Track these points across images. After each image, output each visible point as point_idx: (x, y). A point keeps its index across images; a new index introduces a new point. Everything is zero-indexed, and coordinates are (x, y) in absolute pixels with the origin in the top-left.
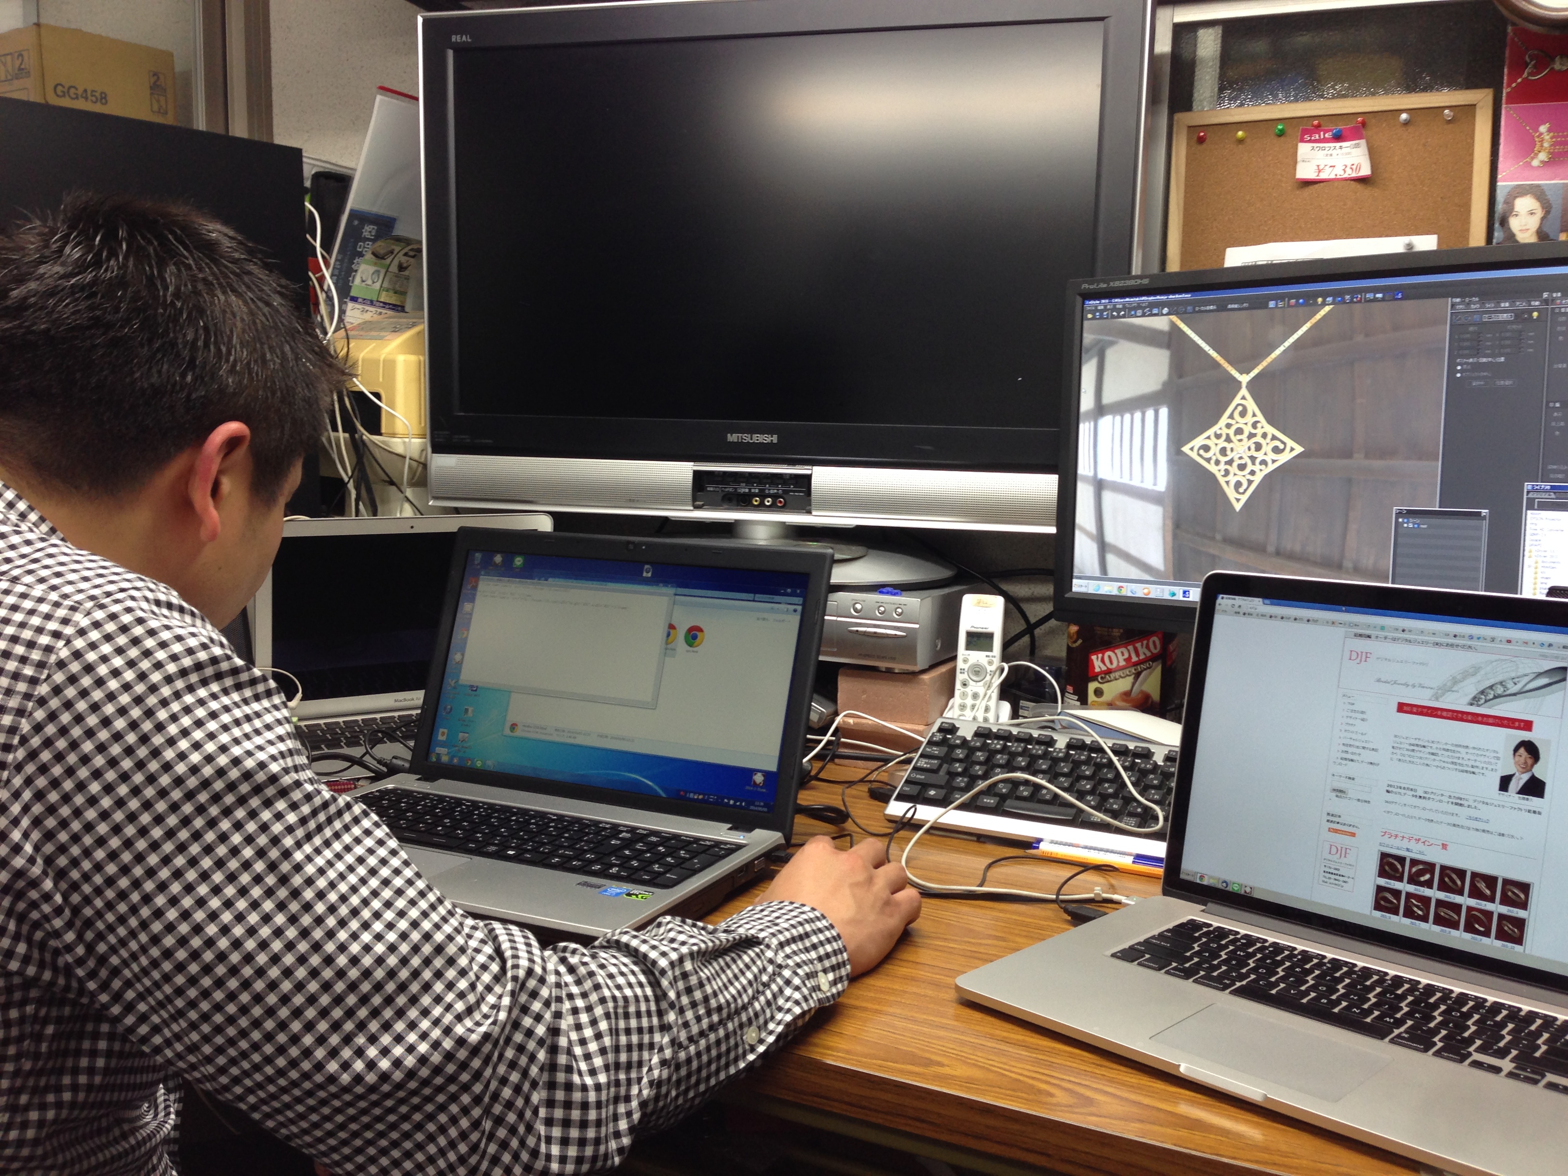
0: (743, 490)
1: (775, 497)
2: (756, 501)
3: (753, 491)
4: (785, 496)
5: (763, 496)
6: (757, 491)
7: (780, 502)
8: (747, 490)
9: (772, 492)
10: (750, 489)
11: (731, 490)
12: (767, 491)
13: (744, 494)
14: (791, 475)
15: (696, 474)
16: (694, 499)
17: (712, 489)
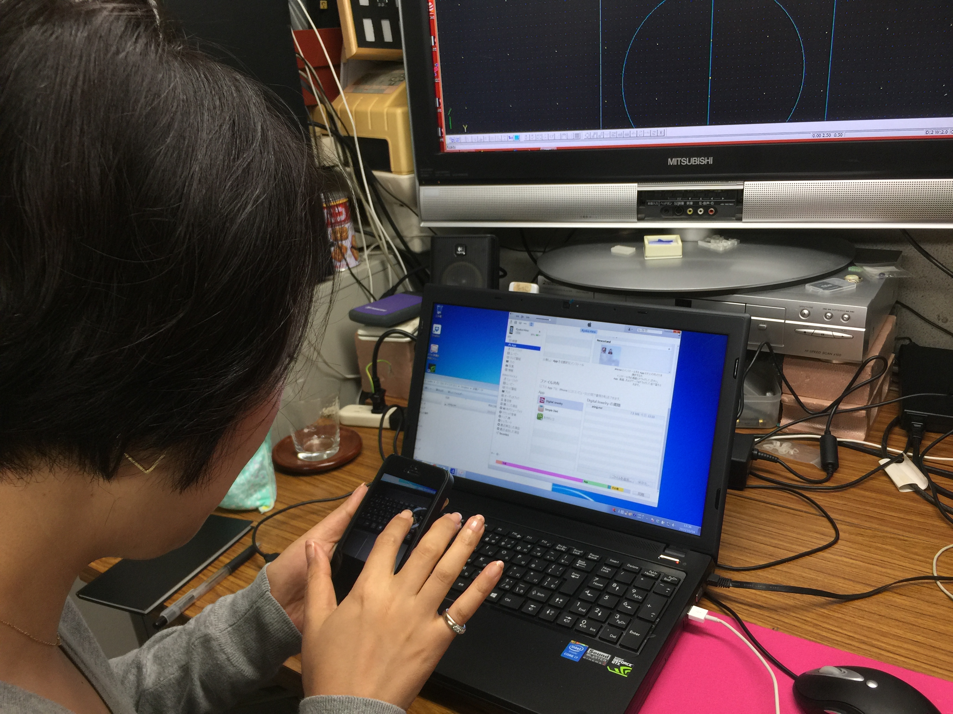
0: (679, 203)
1: (706, 208)
2: (690, 211)
3: (688, 203)
4: (716, 206)
5: (696, 207)
6: (692, 203)
7: (712, 211)
8: (683, 203)
9: (705, 203)
10: (685, 203)
11: (668, 203)
12: (700, 204)
13: (681, 206)
14: (722, 190)
15: (639, 193)
16: (639, 212)
17: (652, 204)
